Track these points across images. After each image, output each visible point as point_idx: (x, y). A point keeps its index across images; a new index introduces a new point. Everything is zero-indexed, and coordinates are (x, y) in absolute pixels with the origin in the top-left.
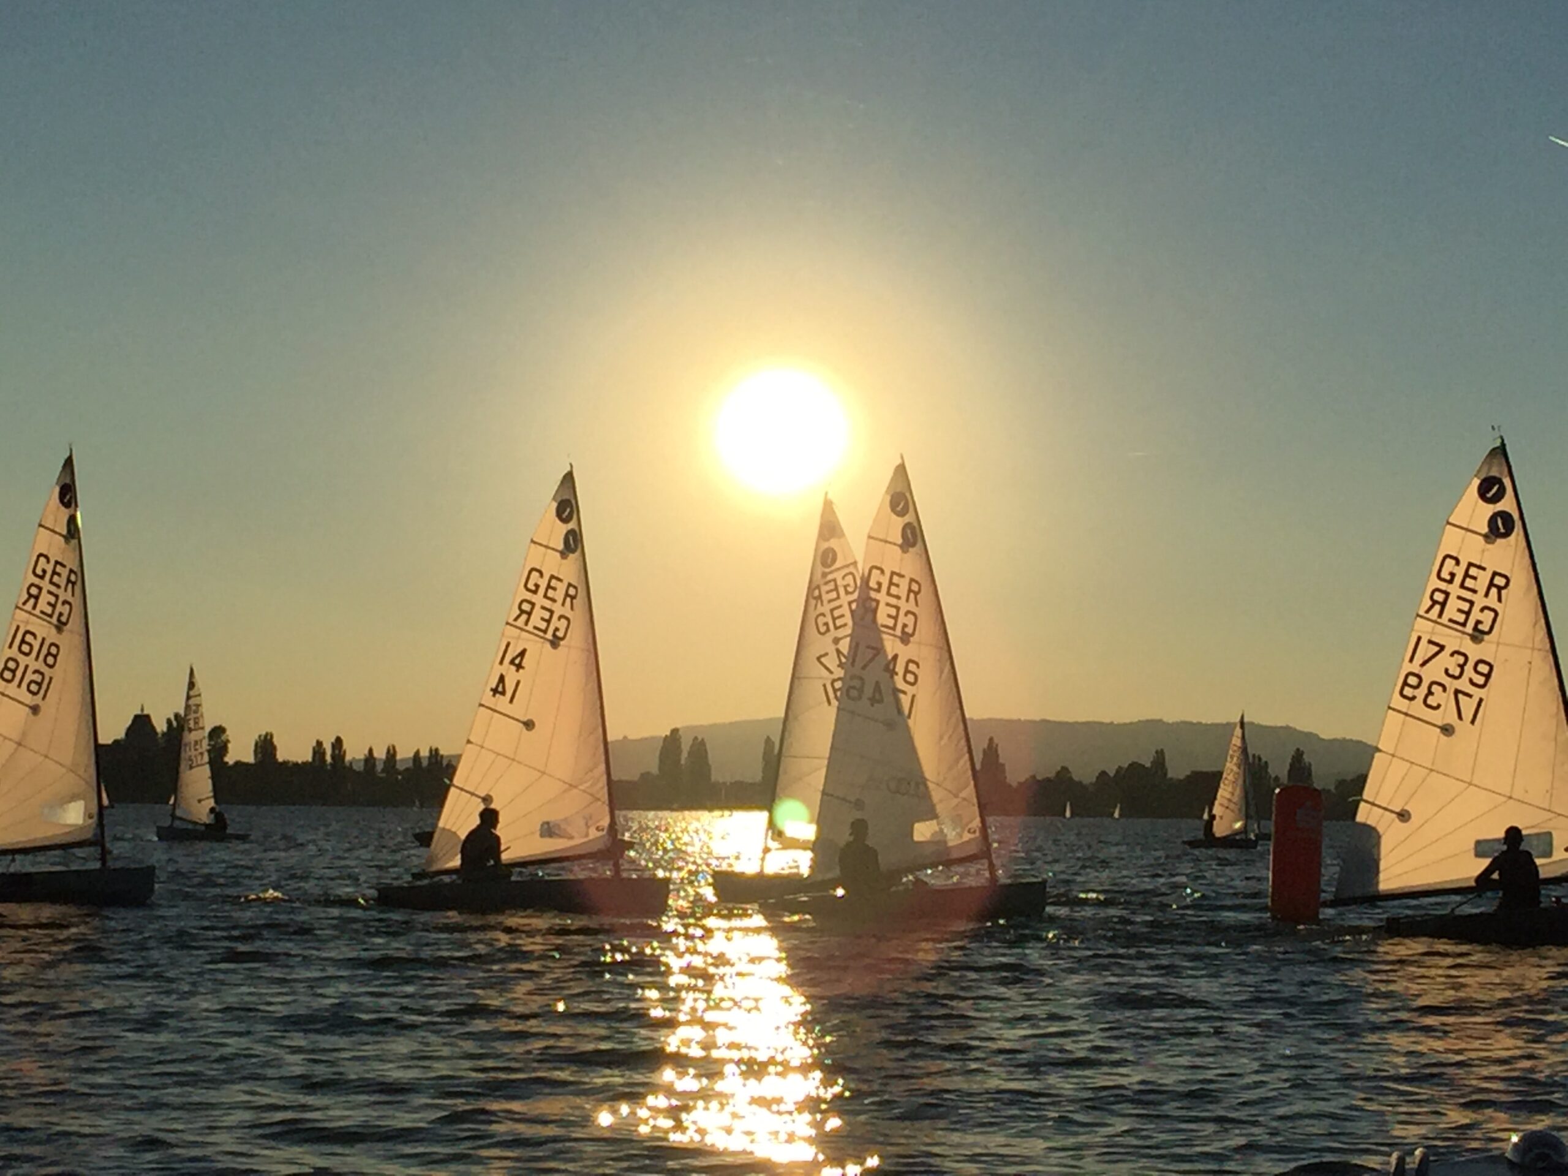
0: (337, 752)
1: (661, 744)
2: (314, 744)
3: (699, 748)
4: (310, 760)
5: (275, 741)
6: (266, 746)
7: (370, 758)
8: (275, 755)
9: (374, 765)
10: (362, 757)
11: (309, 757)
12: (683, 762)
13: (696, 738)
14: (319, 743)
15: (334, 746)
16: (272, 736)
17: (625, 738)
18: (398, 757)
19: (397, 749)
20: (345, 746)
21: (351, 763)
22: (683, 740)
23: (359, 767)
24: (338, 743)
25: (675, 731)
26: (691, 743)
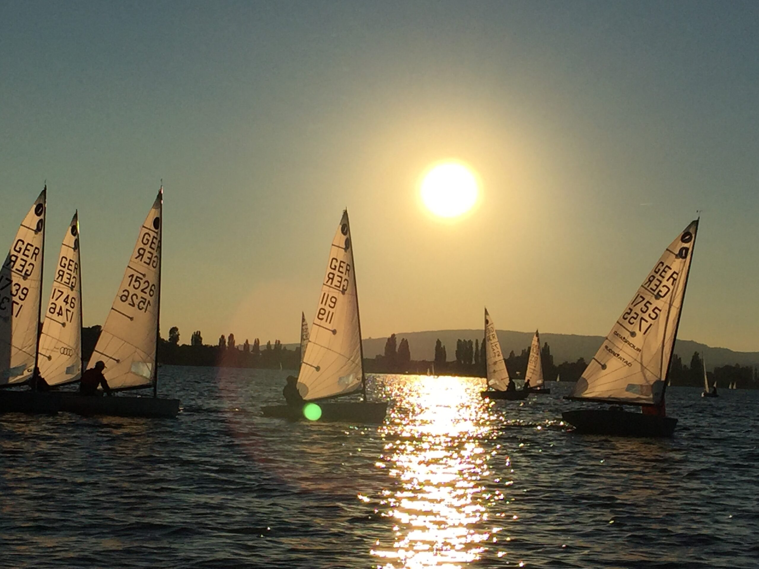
0: (231, 341)
1: (387, 341)
2: (220, 337)
3: (405, 343)
4: (218, 344)
5: (201, 336)
6: (197, 337)
7: (247, 344)
8: (201, 342)
9: (249, 347)
10: (243, 344)
11: (217, 343)
12: (397, 351)
13: (403, 339)
14: (223, 337)
15: (229, 338)
16: (200, 332)
17: (370, 338)
18: (260, 345)
19: (260, 341)
20: (235, 338)
21: (238, 347)
22: (397, 340)
23: (241, 349)
24: (231, 337)
25: (393, 336)
26: (401, 342)
